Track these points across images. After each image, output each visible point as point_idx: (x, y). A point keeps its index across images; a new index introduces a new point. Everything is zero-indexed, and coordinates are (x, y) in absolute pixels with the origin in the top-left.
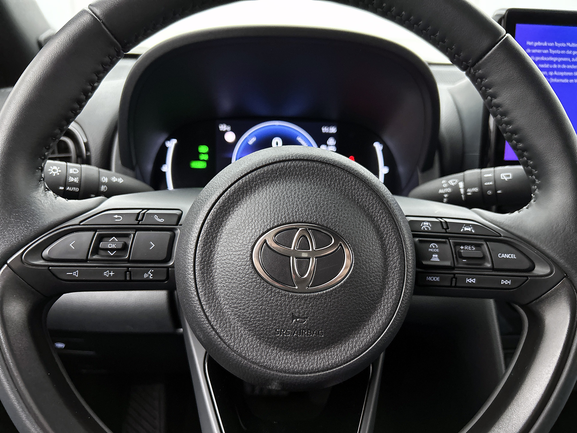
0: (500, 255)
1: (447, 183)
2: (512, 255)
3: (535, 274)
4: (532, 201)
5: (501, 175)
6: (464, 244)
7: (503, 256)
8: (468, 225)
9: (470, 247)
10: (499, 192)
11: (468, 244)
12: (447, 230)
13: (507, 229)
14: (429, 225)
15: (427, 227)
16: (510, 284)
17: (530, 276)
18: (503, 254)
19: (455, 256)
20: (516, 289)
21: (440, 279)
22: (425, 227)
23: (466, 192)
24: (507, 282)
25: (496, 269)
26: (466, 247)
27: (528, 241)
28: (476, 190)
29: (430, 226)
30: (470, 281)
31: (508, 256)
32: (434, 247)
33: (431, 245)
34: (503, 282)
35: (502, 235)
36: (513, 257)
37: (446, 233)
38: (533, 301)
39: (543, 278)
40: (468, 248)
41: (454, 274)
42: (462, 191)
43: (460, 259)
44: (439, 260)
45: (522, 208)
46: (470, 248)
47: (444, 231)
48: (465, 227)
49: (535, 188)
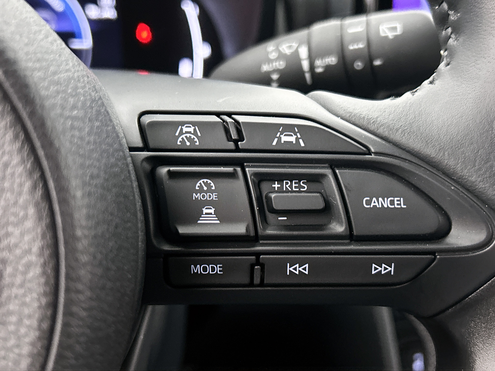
0: (366, 200)
1: (277, 49)
2: (396, 199)
3: (452, 244)
4: (442, 66)
5: (381, 28)
6: (280, 178)
7: (375, 203)
8: (289, 128)
9: (295, 183)
10: (377, 63)
11: (291, 177)
12: (239, 143)
13: (386, 134)
14: (195, 133)
15: (189, 139)
16: (392, 273)
17: (441, 251)
18: (374, 199)
19: (256, 209)
20: (408, 283)
21: (224, 269)
22: (186, 137)
23: (312, 67)
24: (384, 269)
25: (357, 236)
26: (287, 183)
27: (435, 162)
28: (332, 60)
29: (199, 135)
30: (296, 269)
31: (386, 203)
32: (205, 188)
33: (198, 184)
34: (376, 269)
35: (373, 150)
36: (400, 204)
37: (237, 150)
38: (448, 309)
39: (471, 254)
40: (291, 186)
41: (257, 254)
42: (305, 65)
43: (270, 217)
44: (218, 222)
45: (420, 85)
46: (295, 187)
47: (231, 145)
48: (281, 134)
49: (449, 34)
